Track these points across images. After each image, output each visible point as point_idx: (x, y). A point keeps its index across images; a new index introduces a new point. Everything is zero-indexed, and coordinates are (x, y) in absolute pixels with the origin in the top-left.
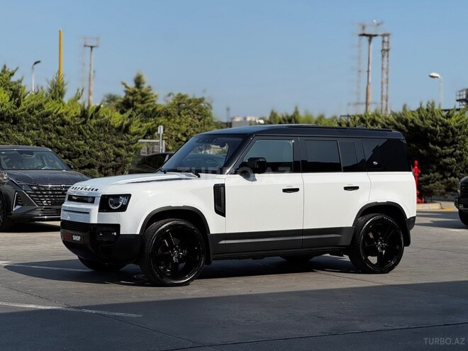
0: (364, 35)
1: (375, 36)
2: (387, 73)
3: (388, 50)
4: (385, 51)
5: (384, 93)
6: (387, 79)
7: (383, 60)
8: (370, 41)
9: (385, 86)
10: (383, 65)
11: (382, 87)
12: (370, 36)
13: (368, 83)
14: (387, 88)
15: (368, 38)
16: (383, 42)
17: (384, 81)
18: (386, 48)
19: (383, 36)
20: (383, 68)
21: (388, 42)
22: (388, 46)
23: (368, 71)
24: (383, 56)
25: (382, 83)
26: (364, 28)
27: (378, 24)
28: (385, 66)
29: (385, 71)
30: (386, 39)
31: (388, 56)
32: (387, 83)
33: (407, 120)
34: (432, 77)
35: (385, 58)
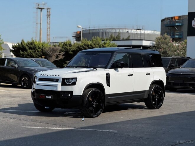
0: (39, 8)
1: (43, 9)
2: (49, 25)
3: (49, 15)
4: (48, 16)
5: (48, 33)
6: (49, 27)
7: (47, 19)
8: (41, 11)
9: (48, 30)
10: (47, 21)
11: (47, 30)
12: (41, 9)
13: (41, 29)
14: (49, 30)
15: (40, 9)
16: (48, 12)
17: (48, 28)
18: (48, 14)
19: (48, 9)
20: (47, 23)
21: (49, 12)
22: (49, 13)
23: (41, 24)
24: (48, 17)
25: (47, 29)
26: (39, 5)
27: (44, 4)
28: (48, 22)
29: (48, 24)
30: (49, 10)
31: (49, 18)
32: (49, 29)
33: (88, 45)
34: (78, 27)
35: (48, 18)
